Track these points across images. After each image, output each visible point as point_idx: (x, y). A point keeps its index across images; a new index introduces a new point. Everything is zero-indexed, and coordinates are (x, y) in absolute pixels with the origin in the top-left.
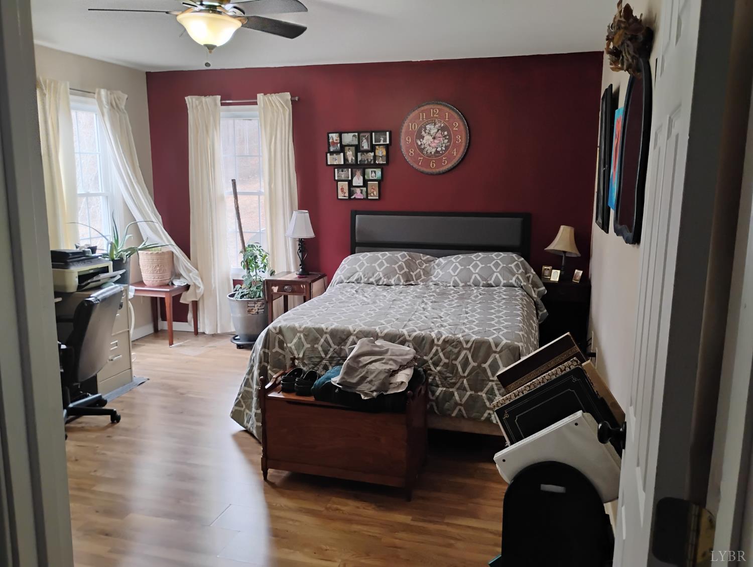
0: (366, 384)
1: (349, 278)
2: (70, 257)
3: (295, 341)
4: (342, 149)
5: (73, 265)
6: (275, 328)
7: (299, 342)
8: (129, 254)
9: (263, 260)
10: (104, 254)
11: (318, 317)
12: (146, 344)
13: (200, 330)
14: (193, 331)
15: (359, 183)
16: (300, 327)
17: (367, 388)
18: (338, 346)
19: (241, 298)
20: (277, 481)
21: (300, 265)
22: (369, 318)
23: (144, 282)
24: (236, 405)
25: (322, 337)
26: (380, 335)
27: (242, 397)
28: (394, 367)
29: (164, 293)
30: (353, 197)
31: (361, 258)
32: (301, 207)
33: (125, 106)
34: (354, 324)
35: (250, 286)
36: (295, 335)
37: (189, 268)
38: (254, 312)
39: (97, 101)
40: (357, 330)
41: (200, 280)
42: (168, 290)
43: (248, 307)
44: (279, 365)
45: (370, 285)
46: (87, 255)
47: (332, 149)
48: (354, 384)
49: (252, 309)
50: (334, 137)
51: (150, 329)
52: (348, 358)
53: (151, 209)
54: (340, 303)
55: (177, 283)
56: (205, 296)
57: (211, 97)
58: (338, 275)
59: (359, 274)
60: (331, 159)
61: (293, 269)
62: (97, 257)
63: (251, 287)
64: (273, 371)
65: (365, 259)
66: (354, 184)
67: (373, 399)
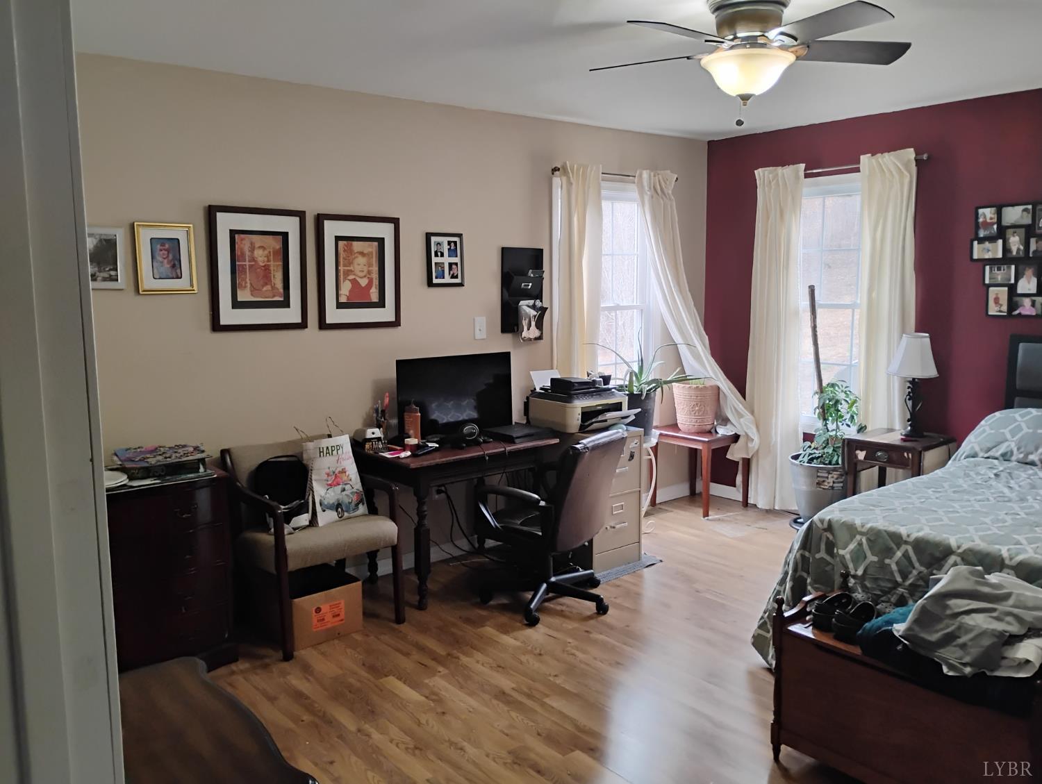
0: (953, 649)
1: (989, 450)
2: (577, 388)
3: (852, 546)
4: (1002, 233)
5: (578, 398)
6: (822, 521)
7: (858, 550)
8: (654, 387)
9: (850, 407)
10: (621, 386)
11: (901, 512)
12: (675, 511)
13: (751, 501)
14: (741, 500)
15: (1029, 290)
16: (863, 526)
17: (955, 656)
18: (927, 568)
19: (808, 463)
20: (794, 768)
21: (908, 421)
22: (997, 527)
23: (679, 425)
24: (760, 627)
25: (898, 549)
26: (1007, 562)
27: (768, 617)
28: (1014, 628)
29: (701, 444)
30: (1016, 312)
31: (1019, 418)
32: (919, 329)
33: (672, 191)
34: (961, 536)
35: (824, 445)
36: (852, 537)
37: (740, 411)
38: (826, 485)
39: (638, 187)
40: (965, 547)
41: (755, 430)
42: (707, 440)
43: (818, 476)
44: (823, 579)
45: (1028, 466)
46: (597, 386)
47: (982, 234)
48: (930, 642)
49: (824, 481)
50: (987, 214)
51: (683, 490)
52: (926, 596)
53: (692, 327)
54: (954, 492)
55: (722, 431)
56: (760, 452)
57: (791, 166)
58: (971, 442)
59: (1010, 445)
60: (978, 251)
61: (898, 425)
62: (609, 389)
63: (825, 447)
64: (813, 588)
65: (1025, 419)
66: (1020, 291)
67: (961, 679)
